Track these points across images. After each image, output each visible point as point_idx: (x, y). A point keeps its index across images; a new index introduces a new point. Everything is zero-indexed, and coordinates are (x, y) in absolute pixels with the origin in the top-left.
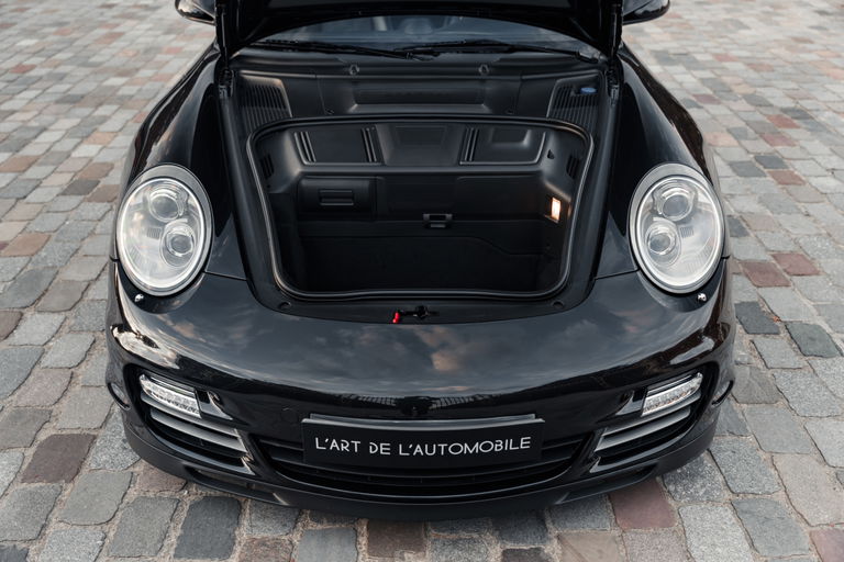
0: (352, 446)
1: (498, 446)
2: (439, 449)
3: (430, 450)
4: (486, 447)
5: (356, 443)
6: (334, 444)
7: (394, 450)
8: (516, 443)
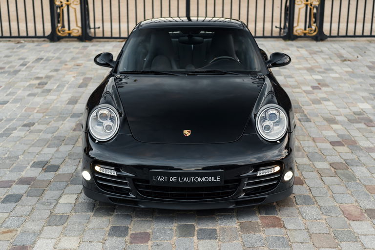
0: (165, 178)
1: (210, 179)
2: (191, 179)
3: (189, 180)
4: (206, 179)
5: (166, 177)
6: (159, 178)
7: (178, 179)
8: (216, 179)
